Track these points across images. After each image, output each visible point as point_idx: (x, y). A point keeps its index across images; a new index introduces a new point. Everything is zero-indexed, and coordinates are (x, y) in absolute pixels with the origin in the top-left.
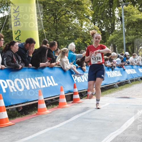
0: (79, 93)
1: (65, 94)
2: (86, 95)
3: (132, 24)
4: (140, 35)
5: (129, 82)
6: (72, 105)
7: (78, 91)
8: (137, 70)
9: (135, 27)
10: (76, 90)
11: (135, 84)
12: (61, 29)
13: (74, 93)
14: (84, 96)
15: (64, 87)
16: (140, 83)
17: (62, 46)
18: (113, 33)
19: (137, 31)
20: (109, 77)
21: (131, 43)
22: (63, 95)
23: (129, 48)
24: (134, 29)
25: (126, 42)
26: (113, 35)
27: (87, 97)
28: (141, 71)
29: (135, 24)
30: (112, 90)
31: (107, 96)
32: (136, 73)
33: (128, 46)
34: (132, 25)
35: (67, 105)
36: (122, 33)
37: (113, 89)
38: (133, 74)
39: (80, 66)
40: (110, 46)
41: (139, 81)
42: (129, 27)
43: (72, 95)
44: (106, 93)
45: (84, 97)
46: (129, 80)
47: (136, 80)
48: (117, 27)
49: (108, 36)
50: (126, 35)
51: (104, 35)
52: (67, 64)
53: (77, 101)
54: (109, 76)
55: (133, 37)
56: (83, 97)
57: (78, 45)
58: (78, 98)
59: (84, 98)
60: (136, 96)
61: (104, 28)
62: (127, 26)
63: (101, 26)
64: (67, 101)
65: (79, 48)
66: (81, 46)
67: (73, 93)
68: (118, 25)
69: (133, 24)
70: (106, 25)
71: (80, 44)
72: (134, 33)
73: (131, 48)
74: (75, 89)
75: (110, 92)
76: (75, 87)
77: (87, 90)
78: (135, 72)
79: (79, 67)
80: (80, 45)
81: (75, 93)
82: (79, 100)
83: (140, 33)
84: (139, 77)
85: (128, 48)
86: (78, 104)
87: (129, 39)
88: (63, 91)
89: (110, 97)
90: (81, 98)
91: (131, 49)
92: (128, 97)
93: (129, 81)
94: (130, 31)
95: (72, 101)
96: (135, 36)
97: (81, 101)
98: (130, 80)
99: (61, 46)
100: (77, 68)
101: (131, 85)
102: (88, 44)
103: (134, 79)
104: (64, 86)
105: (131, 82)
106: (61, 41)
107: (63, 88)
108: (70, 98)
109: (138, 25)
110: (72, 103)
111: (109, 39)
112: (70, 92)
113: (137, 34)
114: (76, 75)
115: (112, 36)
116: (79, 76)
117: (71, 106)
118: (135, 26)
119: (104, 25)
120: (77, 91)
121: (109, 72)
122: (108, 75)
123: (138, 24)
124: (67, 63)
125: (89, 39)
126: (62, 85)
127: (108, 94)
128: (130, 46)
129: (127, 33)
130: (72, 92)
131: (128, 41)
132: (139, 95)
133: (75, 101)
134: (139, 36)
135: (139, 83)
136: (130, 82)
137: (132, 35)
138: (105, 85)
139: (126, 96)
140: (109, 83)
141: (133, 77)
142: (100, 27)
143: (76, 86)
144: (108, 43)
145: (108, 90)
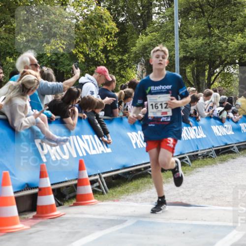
0: (53, 190)
1: (15, 193)
2: (72, 195)
3: (196, 7)
4: (218, 36)
5: (187, 161)
6: (33, 224)
7: (52, 185)
8: (208, 130)
9: (204, 16)
10: (47, 183)
11: (201, 166)
12: (8, 12)
13: (40, 189)
14: (67, 197)
15: (13, 175)
16: (215, 163)
17: (8, 58)
18: (148, 29)
19: (209, 26)
20: (135, 147)
21: (193, 59)
22: (10, 197)
23: (188, 70)
24: (204, 20)
25: (182, 55)
26: (147, 35)
27: (74, 201)
28: (217, 132)
29: (205, 9)
30: (142, 183)
31: (128, 200)
32: (205, 136)
33: (185, 66)
34: (198, 9)
35: (20, 226)
36: (172, 31)
37: (146, 180)
38: (197, 139)
39: (58, 117)
40: (137, 63)
41: (211, 157)
42: (188, 14)
43: (34, 197)
44: (127, 191)
45: (67, 201)
46: (186, 155)
47: (205, 156)
48: (158, 13)
49: (135, 36)
50: (180, 36)
51: (124, 35)
52: (23, 114)
53: (47, 213)
54: (136, 144)
55: (200, 41)
56: (64, 202)
57: (54, 58)
58: (51, 206)
59: (66, 204)
60: (207, 199)
61: (123, 16)
62: (184, 12)
63: (116, 8)
64: (21, 212)
65: (56, 65)
66: (60, 60)
67: (36, 191)
68: (160, 9)
69: (201, 6)
70: (128, 8)
71: (59, 56)
72: (203, 30)
73: (193, 70)
74: (44, 179)
75: (137, 188)
76: (42, 175)
77: (76, 182)
78: (202, 135)
79: (56, 119)
80: (59, 58)
81: (43, 191)
82: (53, 211)
83: (216, 31)
84: (213, 147)
85: (185, 70)
86: (49, 220)
87: (187, 46)
88: (9, 185)
89: (137, 201)
90: (60, 205)
91: (193, 73)
92: (184, 201)
93: (188, 159)
94: (192, 24)
95: (35, 213)
96: (204, 38)
97: (59, 211)
98: (189, 156)
99: (5, 59)
100: (50, 121)
101: (190, 168)
102: (82, 56)
103: (199, 153)
104: (13, 172)
105: (192, 161)
106: (8, 45)
107: (9, 176)
108: (28, 204)
109: (212, 11)
110: (35, 217)
111: (137, 45)
112: (28, 186)
113: (210, 35)
114: (47, 141)
115: (144, 37)
116: (55, 146)
117: (31, 227)
118: (205, 14)
119: (124, 6)
120: (49, 185)
121: (134, 133)
122: (133, 142)
123: (213, 8)
124: (25, 111)
125: (85, 45)
126: (8, 169)
127: (132, 192)
128: (191, 66)
129: (185, 31)
130: (36, 188)
131: (186, 52)
132: (213, 198)
133: (43, 213)
134: (214, 39)
135: (211, 165)
136: (189, 161)
137: (197, 36)
138: (125, 167)
139: (178, 200)
140: (134, 164)
141: (198, 148)
142: (114, 11)
143: (47, 170)
144: (132, 56)
145: (131, 180)
